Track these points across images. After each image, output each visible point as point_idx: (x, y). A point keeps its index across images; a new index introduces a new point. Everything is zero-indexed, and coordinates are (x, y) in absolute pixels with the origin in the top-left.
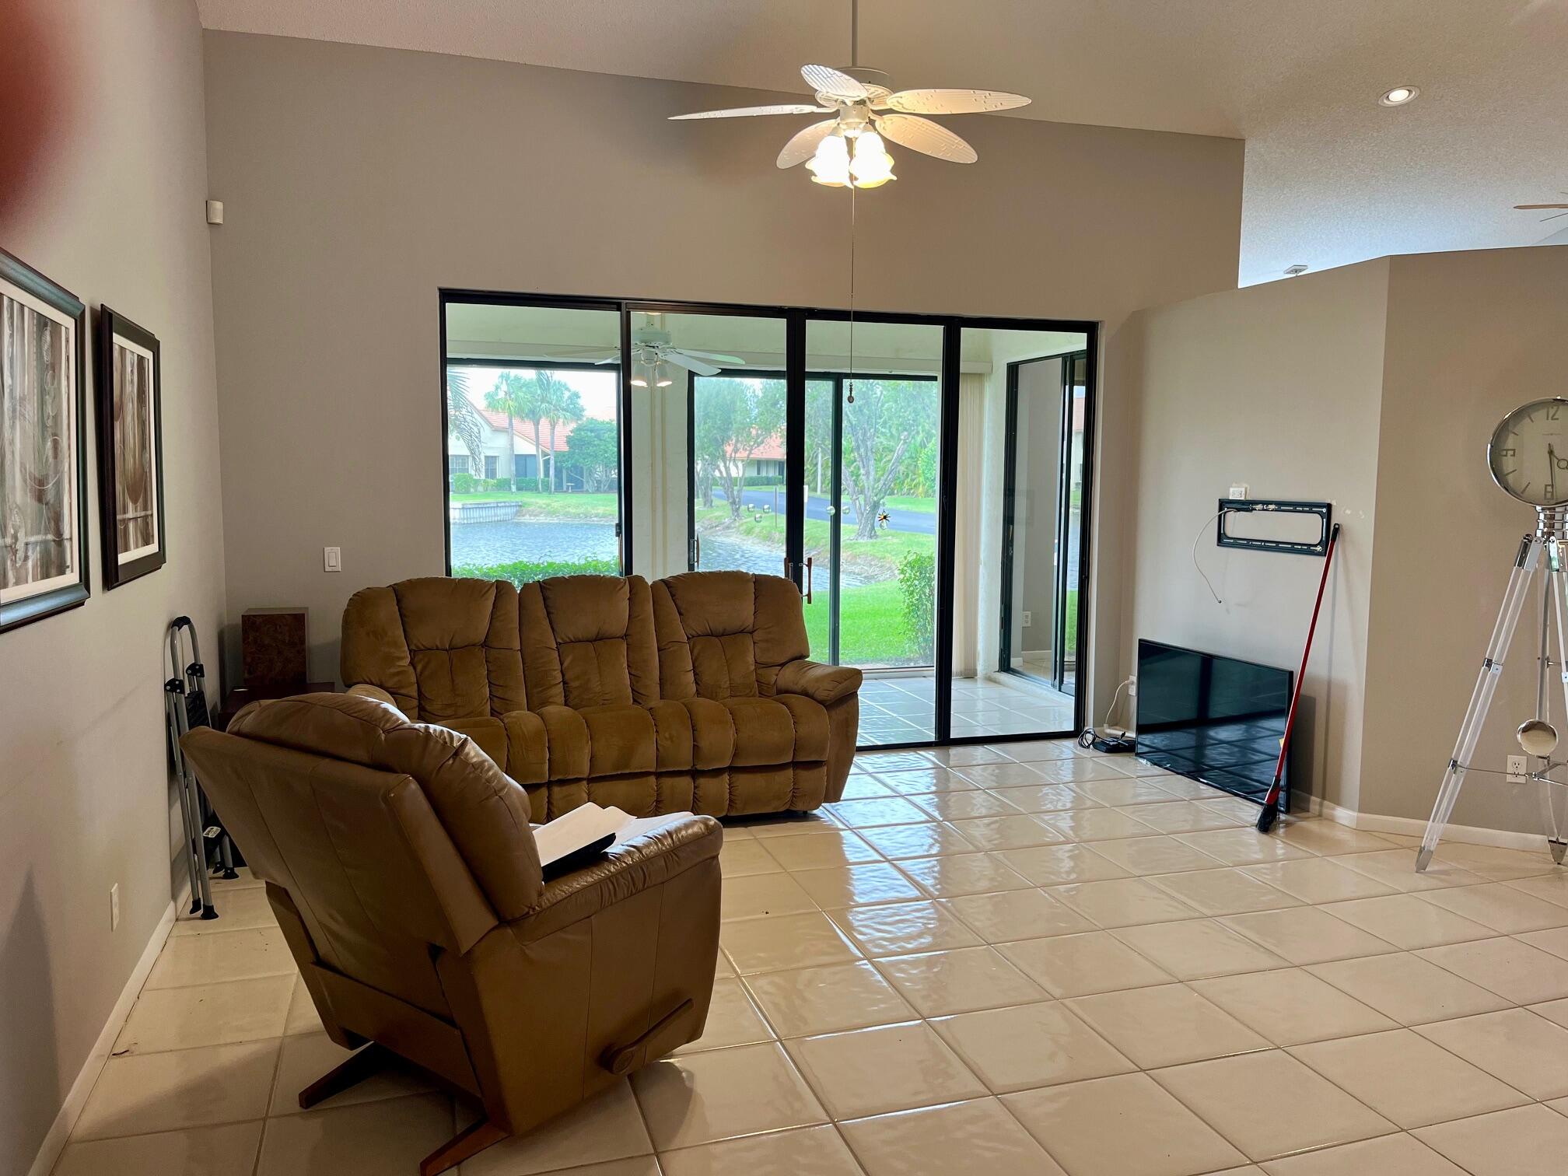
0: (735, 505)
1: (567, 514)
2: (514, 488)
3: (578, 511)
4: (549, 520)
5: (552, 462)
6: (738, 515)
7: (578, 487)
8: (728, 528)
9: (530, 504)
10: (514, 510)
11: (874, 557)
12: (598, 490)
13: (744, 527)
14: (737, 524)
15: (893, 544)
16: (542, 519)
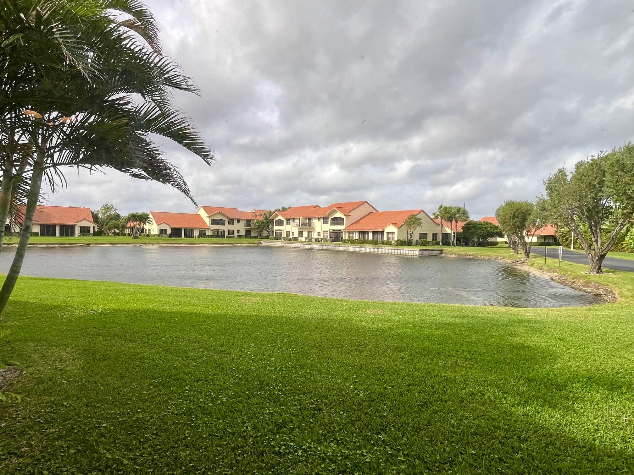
0: (527, 253)
1: (458, 254)
2: (441, 244)
3: (463, 253)
4: (451, 256)
5: (456, 236)
6: (528, 257)
7: (466, 245)
8: (523, 262)
9: (445, 250)
10: (439, 252)
11: (600, 284)
12: (473, 246)
13: (530, 263)
14: (527, 261)
15: (613, 278)
16: (449, 255)
